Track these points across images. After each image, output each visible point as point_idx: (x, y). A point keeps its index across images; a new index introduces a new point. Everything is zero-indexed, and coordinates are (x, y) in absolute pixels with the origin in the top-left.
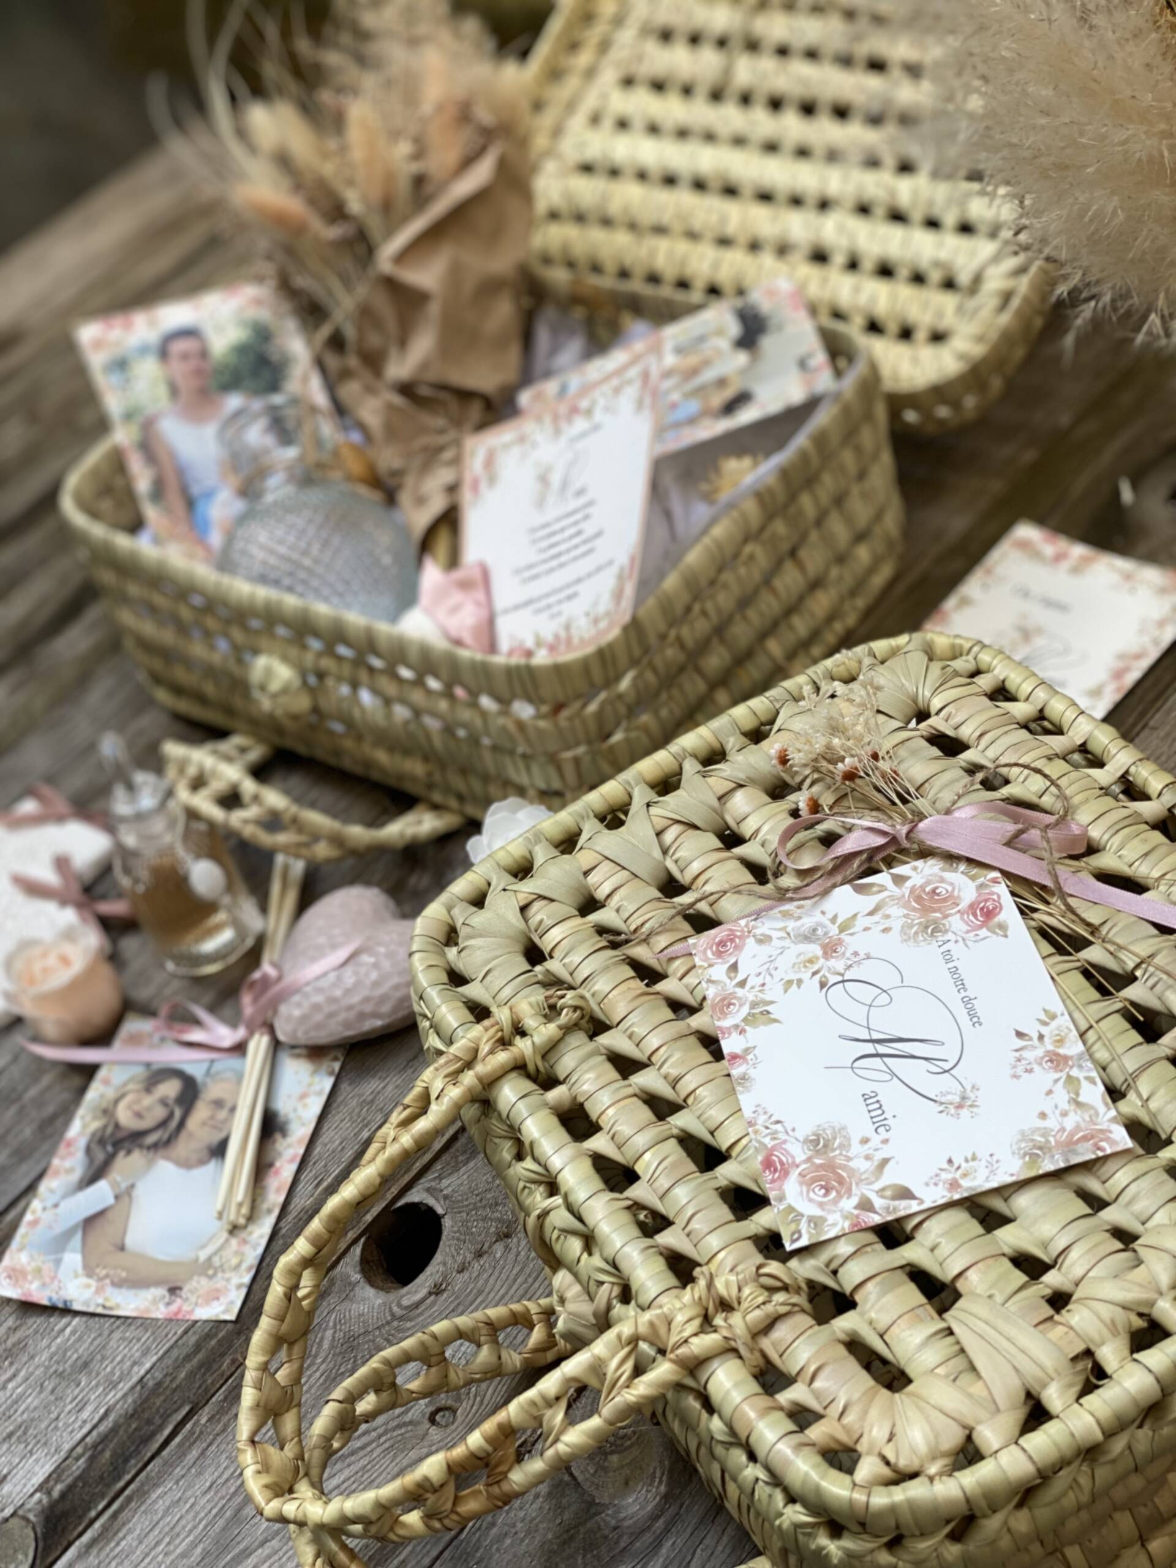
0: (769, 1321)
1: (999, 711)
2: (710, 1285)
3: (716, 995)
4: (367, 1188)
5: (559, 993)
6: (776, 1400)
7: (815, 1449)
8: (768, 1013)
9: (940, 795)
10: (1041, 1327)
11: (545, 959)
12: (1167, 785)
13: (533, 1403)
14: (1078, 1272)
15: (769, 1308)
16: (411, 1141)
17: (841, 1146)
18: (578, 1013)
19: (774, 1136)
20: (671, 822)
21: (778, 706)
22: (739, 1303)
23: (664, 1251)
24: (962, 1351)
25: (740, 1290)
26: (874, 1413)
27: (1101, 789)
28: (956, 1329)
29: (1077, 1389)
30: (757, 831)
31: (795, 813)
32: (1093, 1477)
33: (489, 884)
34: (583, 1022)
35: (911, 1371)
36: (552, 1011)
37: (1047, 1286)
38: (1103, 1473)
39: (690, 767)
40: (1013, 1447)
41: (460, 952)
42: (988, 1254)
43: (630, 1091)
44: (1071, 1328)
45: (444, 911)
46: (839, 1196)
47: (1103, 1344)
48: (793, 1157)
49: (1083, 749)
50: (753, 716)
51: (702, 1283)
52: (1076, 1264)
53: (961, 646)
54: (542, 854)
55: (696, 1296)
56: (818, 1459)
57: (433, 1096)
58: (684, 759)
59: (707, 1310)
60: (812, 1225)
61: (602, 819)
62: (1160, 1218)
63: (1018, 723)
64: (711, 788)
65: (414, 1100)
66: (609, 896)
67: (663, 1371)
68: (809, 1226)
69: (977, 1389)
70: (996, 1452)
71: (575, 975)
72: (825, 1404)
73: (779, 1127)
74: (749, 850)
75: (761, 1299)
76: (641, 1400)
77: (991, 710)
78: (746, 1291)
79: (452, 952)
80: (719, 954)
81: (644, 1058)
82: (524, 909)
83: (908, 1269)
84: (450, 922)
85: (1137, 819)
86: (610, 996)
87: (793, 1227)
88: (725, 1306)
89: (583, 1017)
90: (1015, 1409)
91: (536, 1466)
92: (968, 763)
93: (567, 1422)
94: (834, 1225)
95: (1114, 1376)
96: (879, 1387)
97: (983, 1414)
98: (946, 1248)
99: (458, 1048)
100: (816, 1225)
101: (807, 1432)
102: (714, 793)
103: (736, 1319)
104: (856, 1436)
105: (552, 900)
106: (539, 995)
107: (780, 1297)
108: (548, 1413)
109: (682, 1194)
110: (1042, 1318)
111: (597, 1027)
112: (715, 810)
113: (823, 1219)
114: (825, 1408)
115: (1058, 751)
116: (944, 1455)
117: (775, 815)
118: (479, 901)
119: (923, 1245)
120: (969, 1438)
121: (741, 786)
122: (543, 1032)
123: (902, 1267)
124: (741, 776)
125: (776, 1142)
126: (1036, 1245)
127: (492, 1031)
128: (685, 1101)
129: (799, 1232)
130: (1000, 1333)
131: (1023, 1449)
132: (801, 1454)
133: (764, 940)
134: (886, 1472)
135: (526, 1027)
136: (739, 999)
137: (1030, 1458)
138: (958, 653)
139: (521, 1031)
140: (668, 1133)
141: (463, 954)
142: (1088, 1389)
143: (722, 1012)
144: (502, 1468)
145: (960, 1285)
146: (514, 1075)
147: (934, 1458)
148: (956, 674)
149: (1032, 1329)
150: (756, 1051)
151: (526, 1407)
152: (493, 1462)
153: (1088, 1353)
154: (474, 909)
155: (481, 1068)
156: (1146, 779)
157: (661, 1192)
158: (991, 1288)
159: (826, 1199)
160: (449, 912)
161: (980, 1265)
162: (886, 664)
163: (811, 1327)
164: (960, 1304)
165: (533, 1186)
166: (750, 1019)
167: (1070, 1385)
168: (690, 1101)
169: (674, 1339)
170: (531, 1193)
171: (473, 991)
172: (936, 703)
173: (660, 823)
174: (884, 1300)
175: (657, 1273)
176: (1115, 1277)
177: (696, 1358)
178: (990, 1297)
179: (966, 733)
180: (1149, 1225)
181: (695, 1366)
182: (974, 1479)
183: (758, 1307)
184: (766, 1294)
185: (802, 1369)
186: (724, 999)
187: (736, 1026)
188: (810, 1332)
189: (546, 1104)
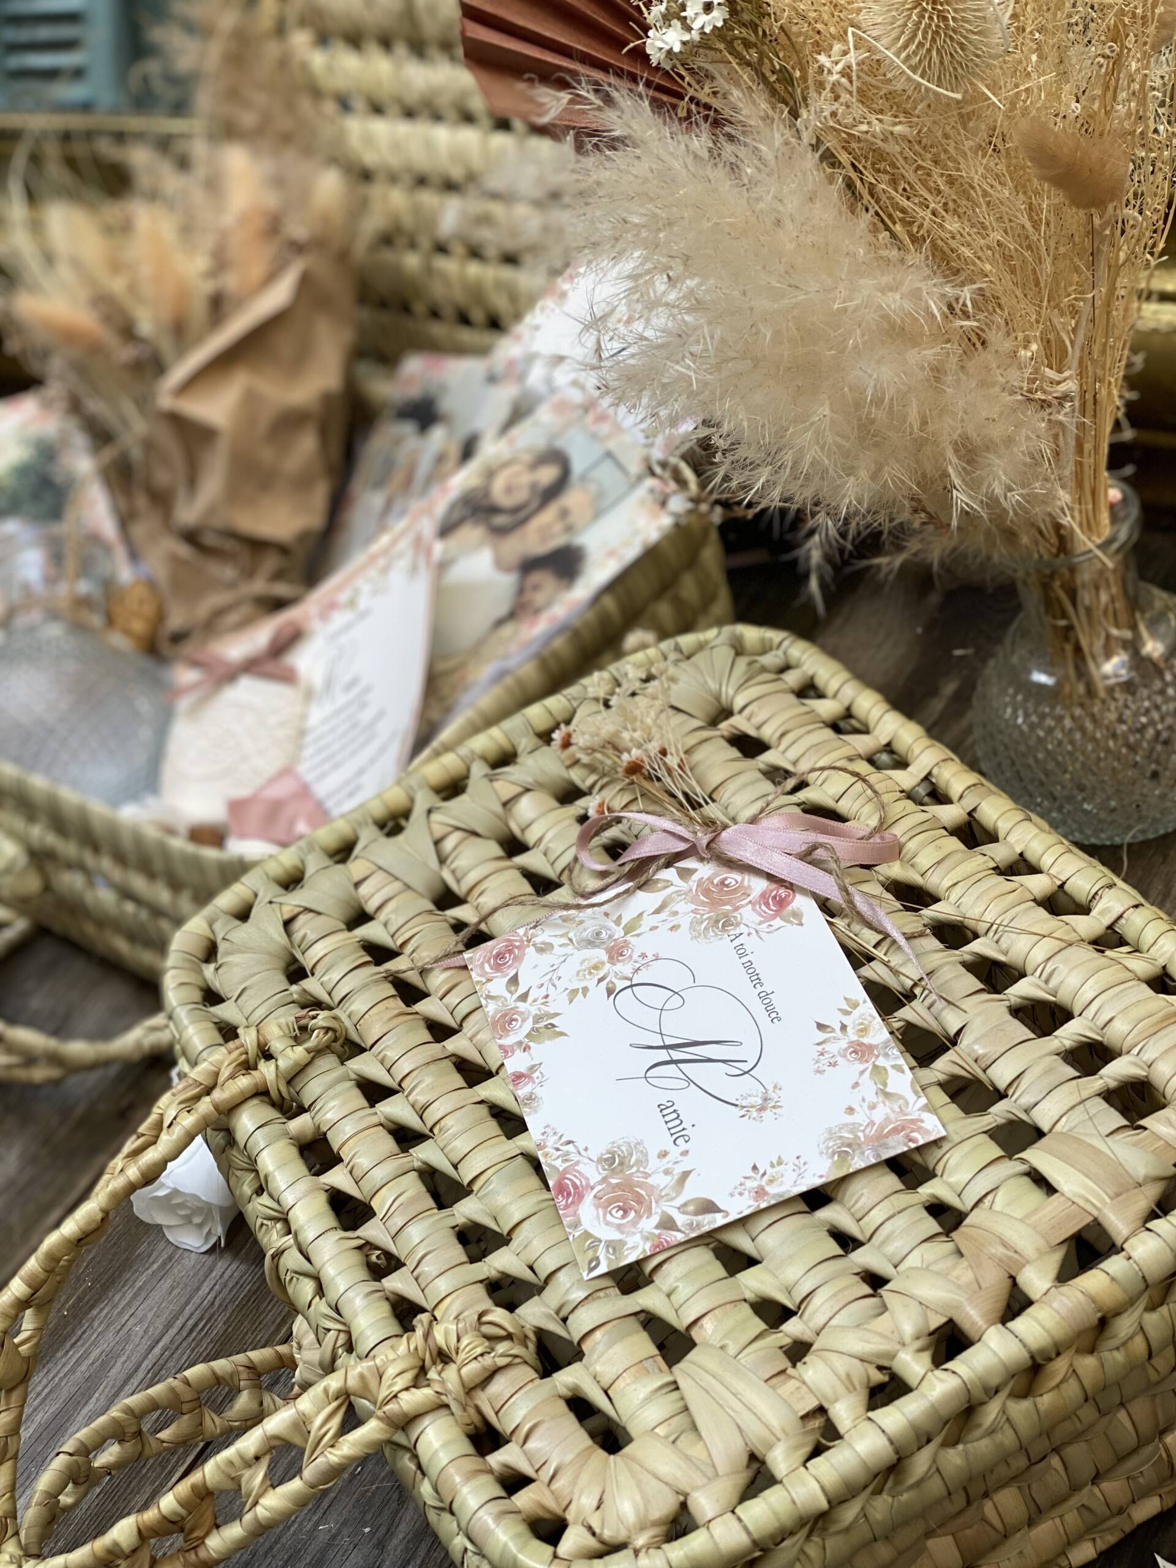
0: (487, 1374)
1: (804, 709)
2: (427, 1335)
3: (496, 1012)
4: (88, 1223)
5: (312, 1013)
6: (486, 1462)
7: (519, 1517)
8: (553, 1026)
9: (733, 800)
10: (774, 1381)
11: (306, 976)
12: (969, 787)
13: (231, 1463)
14: (820, 1320)
15: (488, 1360)
16: (138, 1173)
17: (638, 1162)
18: (330, 1034)
19: (565, 1158)
20: (450, 829)
21: (575, 704)
22: (457, 1353)
23: (391, 1296)
24: (686, 1409)
25: (458, 1340)
26: (584, 1478)
27: (902, 792)
28: (682, 1383)
29: (807, 1449)
30: (540, 839)
31: (583, 819)
32: (824, 1548)
33: (256, 895)
34: (337, 1046)
35: (633, 1429)
36: (302, 1033)
37: (787, 1335)
38: (835, 1544)
39: (479, 770)
40: (730, 1515)
41: (217, 969)
42: (727, 1300)
43: (375, 1120)
44: (804, 1383)
45: (205, 925)
46: (639, 1217)
47: (836, 1400)
48: (587, 1179)
49: (889, 748)
50: (548, 715)
51: (419, 1332)
52: (818, 1310)
53: (771, 640)
54: (314, 864)
55: (412, 1347)
56: (522, 1528)
57: (166, 1124)
58: (473, 760)
59: (424, 1361)
60: (611, 1250)
61: (381, 825)
62: (913, 1260)
63: (823, 722)
64: (496, 793)
65: (149, 1129)
66: (380, 908)
67: (370, 1431)
68: (608, 1251)
69: (697, 1451)
70: (710, 1521)
71: (333, 994)
72: (537, 1467)
73: (570, 1147)
74: (531, 860)
75: (479, 1351)
76: (345, 1461)
77: (794, 708)
78: (465, 1341)
79: (209, 970)
80: (497, 967)
81: (395, 1085)
82: (287, 924)
83: (642, 1316)
84: (211, 936)
85: (934, 824)
86: (366, 1016)
87: (590, 1254)
88: (443, 1357)
89: (335, 1040)
90: (737, 1472)
91: (234, 1532)
92: (767, 765)
93: (268, 1483)
94: (634, 1248)
95: (846, 1437)
96: (596, 1447)
97: (699, 1480)
98: (684, 1291)
99: (198, 1072)
100: (614, 1249)
101: (514, 1498)
102: (499, 798)
103: (451, 1372)
104: (566, 1503)
105: (319, 913)
106: (288, 1016)
107: (502, 1347)
108: (247, 1474)
109: (415, 1233)
110: (775, 1371)
111: (351, 1048)
112: (498, 817)
113: (622, 1243)
114: (537, 1471)
115: (861, 752)
116: (655, 1524)
117: (559, 822)
118: (243, 915)
119: (660, 1290)
120: (684, 1506)
121: (528, 790)
122: (290, 1055)
123: (635, 1314)
124: (528, 779)
125: (568, 1164)
126: (780, 1290)
127: (237, 1053)
128: (431, 1130)
129: (597, 1259)
130: (727, 1388)
131: (740, 1520)
132: (503, 1522)
133: (544, 949)
134: (592, 1543)
135: (272, 1050)
136: (521, 1014)
137: (746, 1528)
138: (767, 648)
139: (268, 1055)
140: (408, 1167)
141: (220, 971)
142: (817, 1451)
143: (504, 1029)
144: (198, 1533)
145: (695, 1334)
146: (255, 1101)
147: (642, 1528)
148: (764, 669)
149: (762, 1383)
150: (542, 1069)
151: (223, 1467)
152: (188, 1527)
153: (821, 1410)
154: (237, 922)
155: (218, 1095)
156: (948, 781)
157: (393, 1232)
158: (725, 1337)
159: (624, 1221)
160: (211, 926)
161: (716, 1311)
162: (693, 659)
163: (532, 1381)
164: (692, 1355)
165: (269, 1223)
166: (534, 1035)
167: (798, 1447)
168: (436, 1131)
169: (383, 1393)
170: (268, 1231)
171: (226, 1012)
172: (739, 702)
173: (439, 831)
174: (611, 1351)
175: (378, 1320)
176: (858, 1326)
177: (405, 1415)
178: (722, 1348)
179: (767, 733)
180: (901, 1268)
181: (406, 1422)
182: (682, 1553)
183: (475, 1358)
184: (487, 1344)
185: (517, 1427)
186: (505, 1015)
187: (520, 1043)
188: (530, 1386)
189: (286, 1134)
